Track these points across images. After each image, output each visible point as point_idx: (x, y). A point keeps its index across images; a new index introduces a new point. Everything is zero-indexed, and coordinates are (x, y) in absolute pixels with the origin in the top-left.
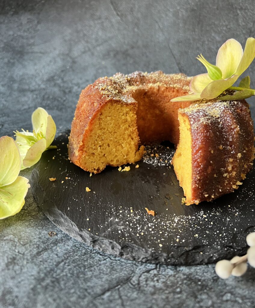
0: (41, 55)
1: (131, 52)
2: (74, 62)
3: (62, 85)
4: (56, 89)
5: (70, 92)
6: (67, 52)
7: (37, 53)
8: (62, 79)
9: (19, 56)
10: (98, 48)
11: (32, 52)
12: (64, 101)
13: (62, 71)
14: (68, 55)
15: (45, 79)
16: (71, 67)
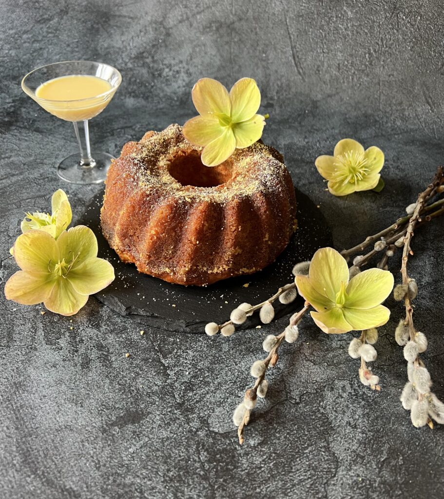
0: (129, 20)
1: (237, 25)
2: (168, 35)
3: (151, 65)
4: (144, 71)
5: (160, 75)
6: (161, 19)
7: (125, 17)
8: (153, 57)
9: (104, 19)
10: (198, 17)
11: (120, 16)
12: (152, 87)
13: (154, 46)
14: (161, 23)
15: (133, 56)
16: (164, 41)
